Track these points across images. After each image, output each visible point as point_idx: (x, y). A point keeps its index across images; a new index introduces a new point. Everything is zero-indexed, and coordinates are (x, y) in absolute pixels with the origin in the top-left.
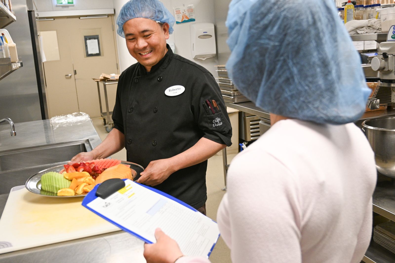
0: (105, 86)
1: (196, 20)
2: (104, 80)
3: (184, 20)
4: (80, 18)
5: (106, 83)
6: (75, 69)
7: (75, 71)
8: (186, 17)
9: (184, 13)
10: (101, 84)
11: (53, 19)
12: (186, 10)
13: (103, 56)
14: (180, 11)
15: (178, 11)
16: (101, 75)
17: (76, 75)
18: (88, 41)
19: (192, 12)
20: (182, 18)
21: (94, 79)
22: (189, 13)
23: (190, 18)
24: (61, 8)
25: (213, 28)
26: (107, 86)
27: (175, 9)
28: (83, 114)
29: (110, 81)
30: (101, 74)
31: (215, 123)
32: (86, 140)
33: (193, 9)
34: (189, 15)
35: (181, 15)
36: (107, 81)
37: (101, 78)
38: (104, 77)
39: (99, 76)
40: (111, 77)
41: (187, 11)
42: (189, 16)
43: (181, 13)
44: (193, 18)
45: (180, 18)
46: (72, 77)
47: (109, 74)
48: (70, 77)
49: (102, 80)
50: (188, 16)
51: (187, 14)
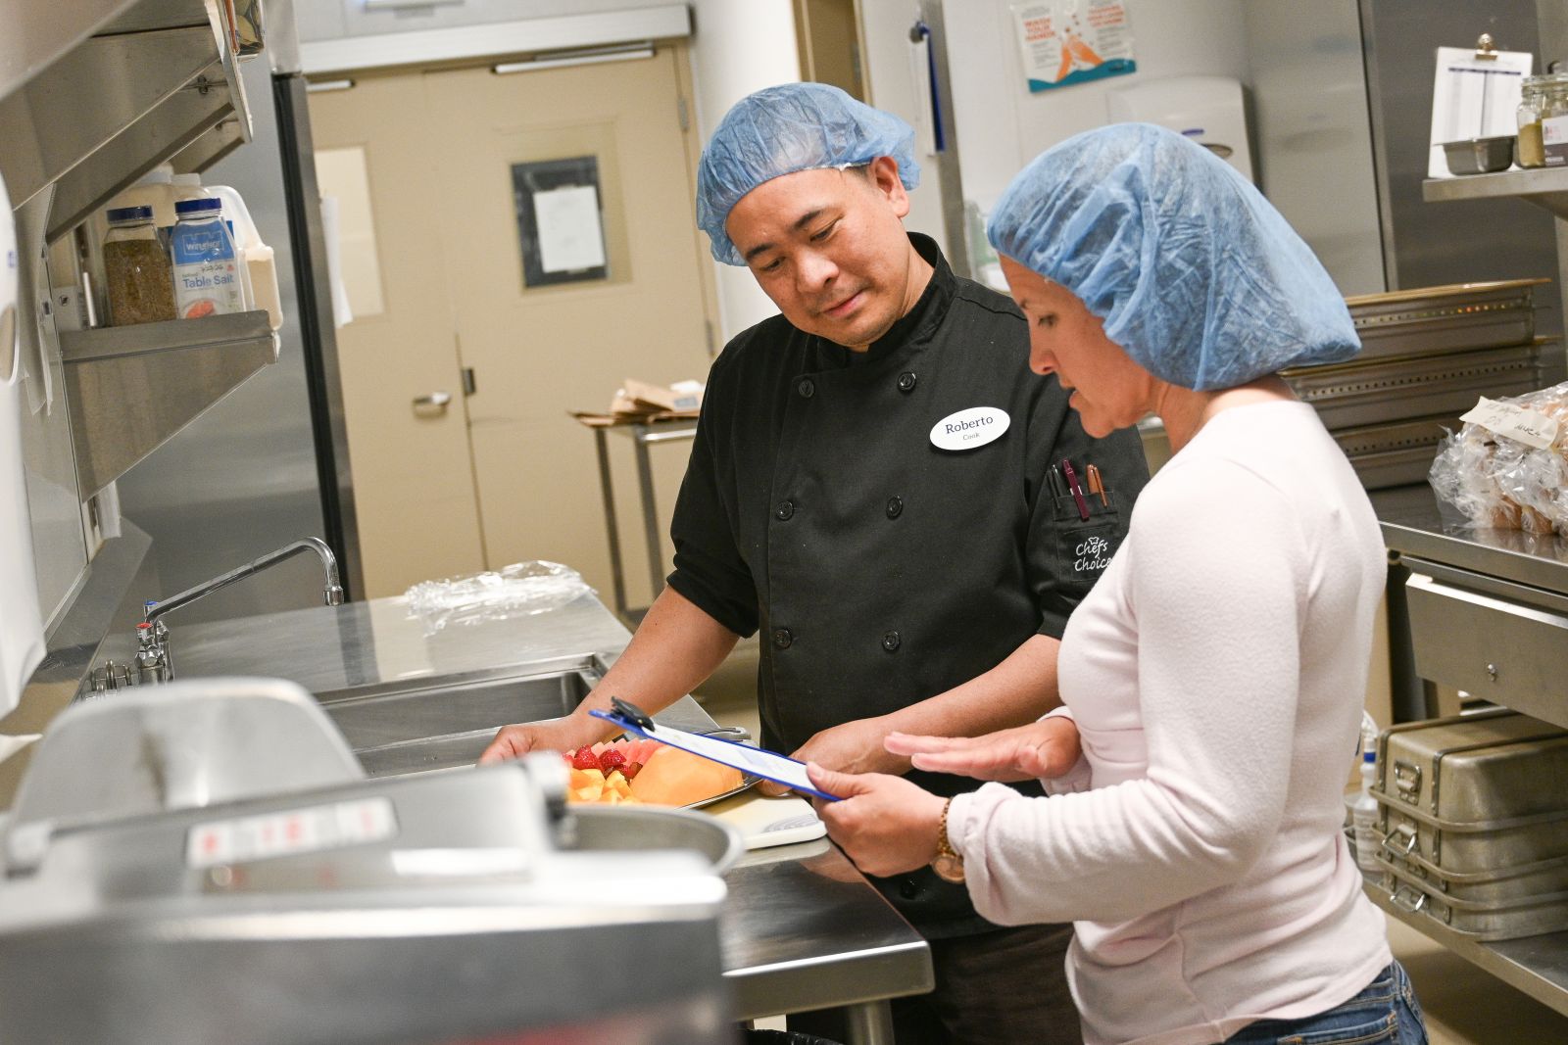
0: (642, 449)
1: (1140, 65)
2: (638, 419)
3: (1072, 69)
4: (494, 71)
5: (651, 437)
6: (466, 365)
7: (467, 374)
8: (1087, 54)
9: (1075, 30)
10: (621, 445)
11: (345, 84)
12: (1083, 18)
13: (628, 278)
14: (1048, 20)
15: (1036, 23)
16: (621, 393)
17: (473, 400)
18: (543, 201)
19: (1119, 25)
20: (1059, 59)
21: (579, 416)
22: (1101, 31)
23: (1106, 59)
24: (390, 16)
25: (1237, 103)
26: (653, 450)
27: (1024, 15)
28: (556, 567)
29: (669, 420)
30: (622, 386)
31: (1082, 557)
32: (583, 660)
33: (1123, 8)
34: (1101, 39)
35: (1055, 47)
36: (658, 421)
37: (621, 403)
38: (639, 403)
39: (610, 398)
40: (677, 402)
41: (1090, 19)
42: (1103, 48)
43: (1053, 34)
44: (1128, 56)
45: (1048, 61)
46: (451, 408)
47: (666, 384)
48: (438, 408)
49: (626, 419)
50: (1097, 51)
51: (1089, 37)
